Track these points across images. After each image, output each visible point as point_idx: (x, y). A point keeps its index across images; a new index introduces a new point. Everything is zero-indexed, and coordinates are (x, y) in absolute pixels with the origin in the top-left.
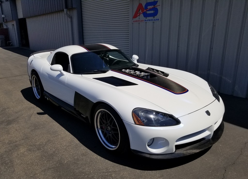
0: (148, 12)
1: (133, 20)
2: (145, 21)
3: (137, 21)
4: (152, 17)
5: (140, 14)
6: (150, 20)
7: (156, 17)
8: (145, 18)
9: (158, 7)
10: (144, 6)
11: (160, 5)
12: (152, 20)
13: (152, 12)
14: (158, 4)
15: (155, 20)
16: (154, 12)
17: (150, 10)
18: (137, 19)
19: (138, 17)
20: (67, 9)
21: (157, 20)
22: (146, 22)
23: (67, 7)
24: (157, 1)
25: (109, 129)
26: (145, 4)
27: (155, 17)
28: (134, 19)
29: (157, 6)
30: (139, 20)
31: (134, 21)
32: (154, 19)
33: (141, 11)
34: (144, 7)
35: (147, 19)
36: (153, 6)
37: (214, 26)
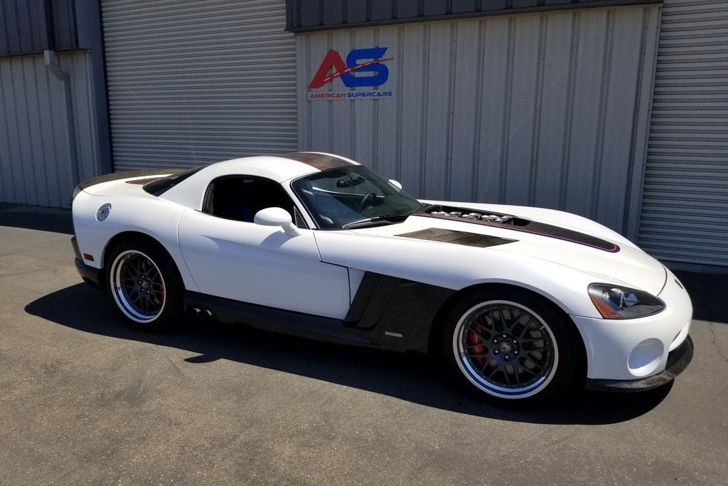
0: (358, 75)
1: (310, 94)
2: (350, 95)
3: (322, 96)
4: (372, 87)
5: (332, 77)
6: (363, 95)
7: (382, 88)
8: (349, 88)
9: (387, 63)
10: (344, 59)
11: (393, 59)
12: (370, 94)
13: (371, 74)
14: (387, 55)
15: (379, 94)
16: (377, 73)
17: (364, 68)
18: (324, 89)
19: (326, 85)
20: (53, 52)
21: (385, 94)
22: (352, 98)
23: (53, 46)
24: (385, 49)
25: (504, 348)
26: (348, 53)
27: (380, 87)
28: (313, 90)
29: (384, 60)
30: (331, 93)
31: (313, 96)
32: (377, 91)
33: (334, 70)
34: (345, 62)
35: (354, 92)
36: (371, 60)
37: (538, 111)
